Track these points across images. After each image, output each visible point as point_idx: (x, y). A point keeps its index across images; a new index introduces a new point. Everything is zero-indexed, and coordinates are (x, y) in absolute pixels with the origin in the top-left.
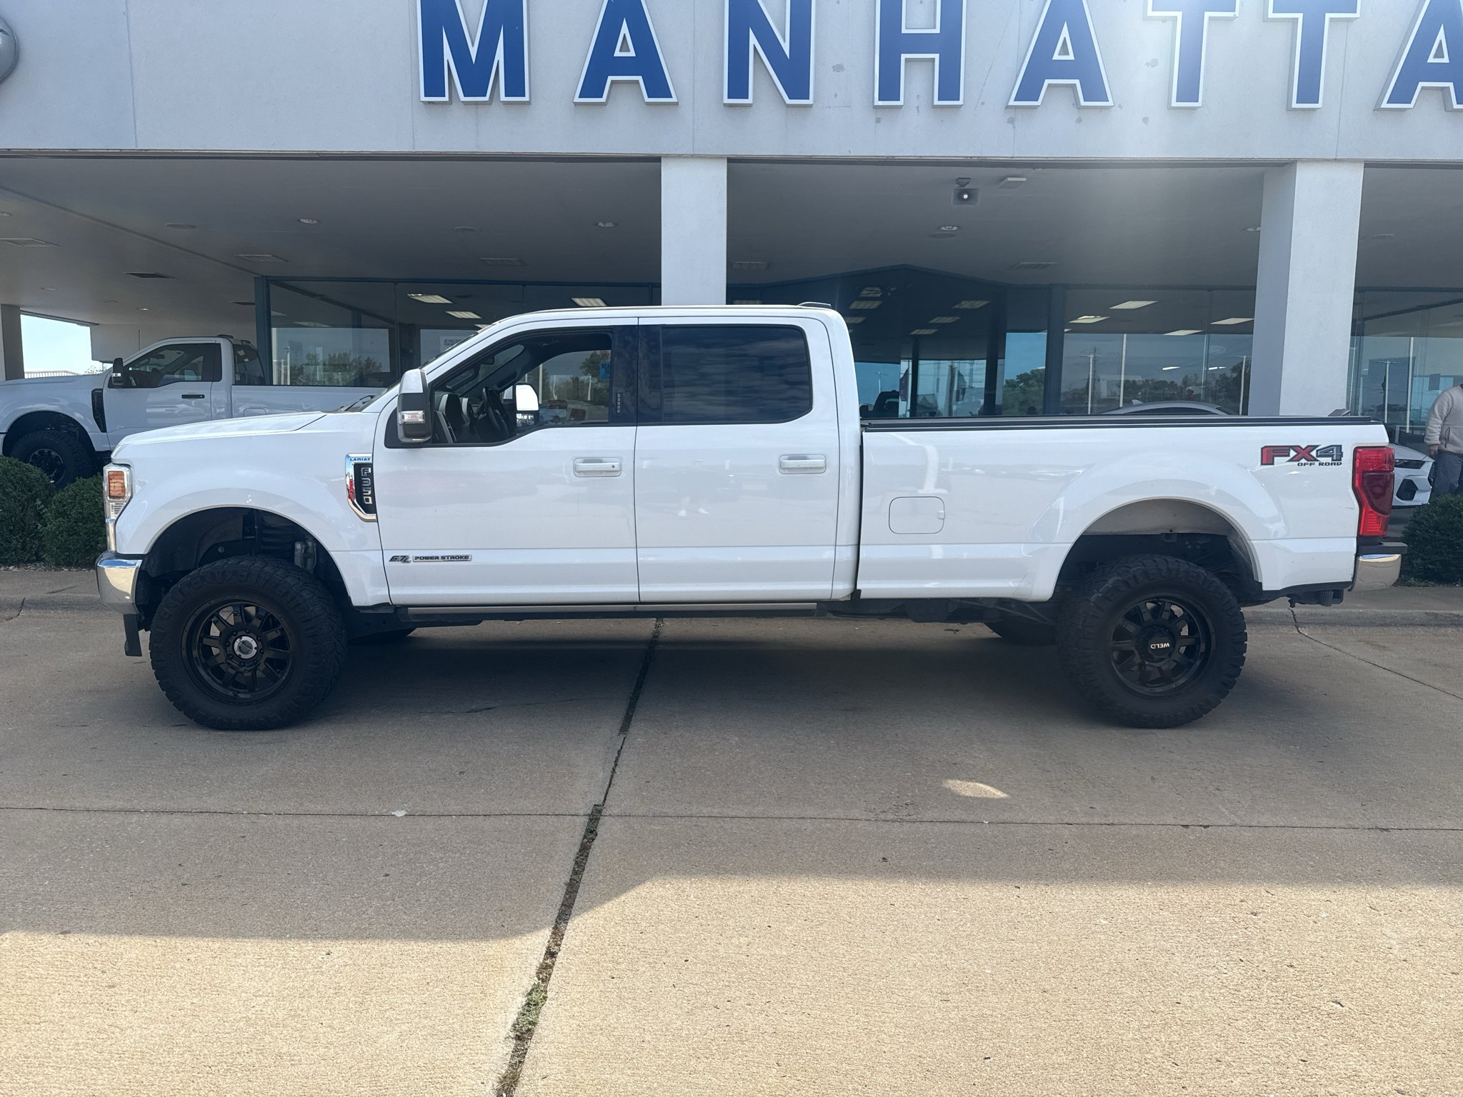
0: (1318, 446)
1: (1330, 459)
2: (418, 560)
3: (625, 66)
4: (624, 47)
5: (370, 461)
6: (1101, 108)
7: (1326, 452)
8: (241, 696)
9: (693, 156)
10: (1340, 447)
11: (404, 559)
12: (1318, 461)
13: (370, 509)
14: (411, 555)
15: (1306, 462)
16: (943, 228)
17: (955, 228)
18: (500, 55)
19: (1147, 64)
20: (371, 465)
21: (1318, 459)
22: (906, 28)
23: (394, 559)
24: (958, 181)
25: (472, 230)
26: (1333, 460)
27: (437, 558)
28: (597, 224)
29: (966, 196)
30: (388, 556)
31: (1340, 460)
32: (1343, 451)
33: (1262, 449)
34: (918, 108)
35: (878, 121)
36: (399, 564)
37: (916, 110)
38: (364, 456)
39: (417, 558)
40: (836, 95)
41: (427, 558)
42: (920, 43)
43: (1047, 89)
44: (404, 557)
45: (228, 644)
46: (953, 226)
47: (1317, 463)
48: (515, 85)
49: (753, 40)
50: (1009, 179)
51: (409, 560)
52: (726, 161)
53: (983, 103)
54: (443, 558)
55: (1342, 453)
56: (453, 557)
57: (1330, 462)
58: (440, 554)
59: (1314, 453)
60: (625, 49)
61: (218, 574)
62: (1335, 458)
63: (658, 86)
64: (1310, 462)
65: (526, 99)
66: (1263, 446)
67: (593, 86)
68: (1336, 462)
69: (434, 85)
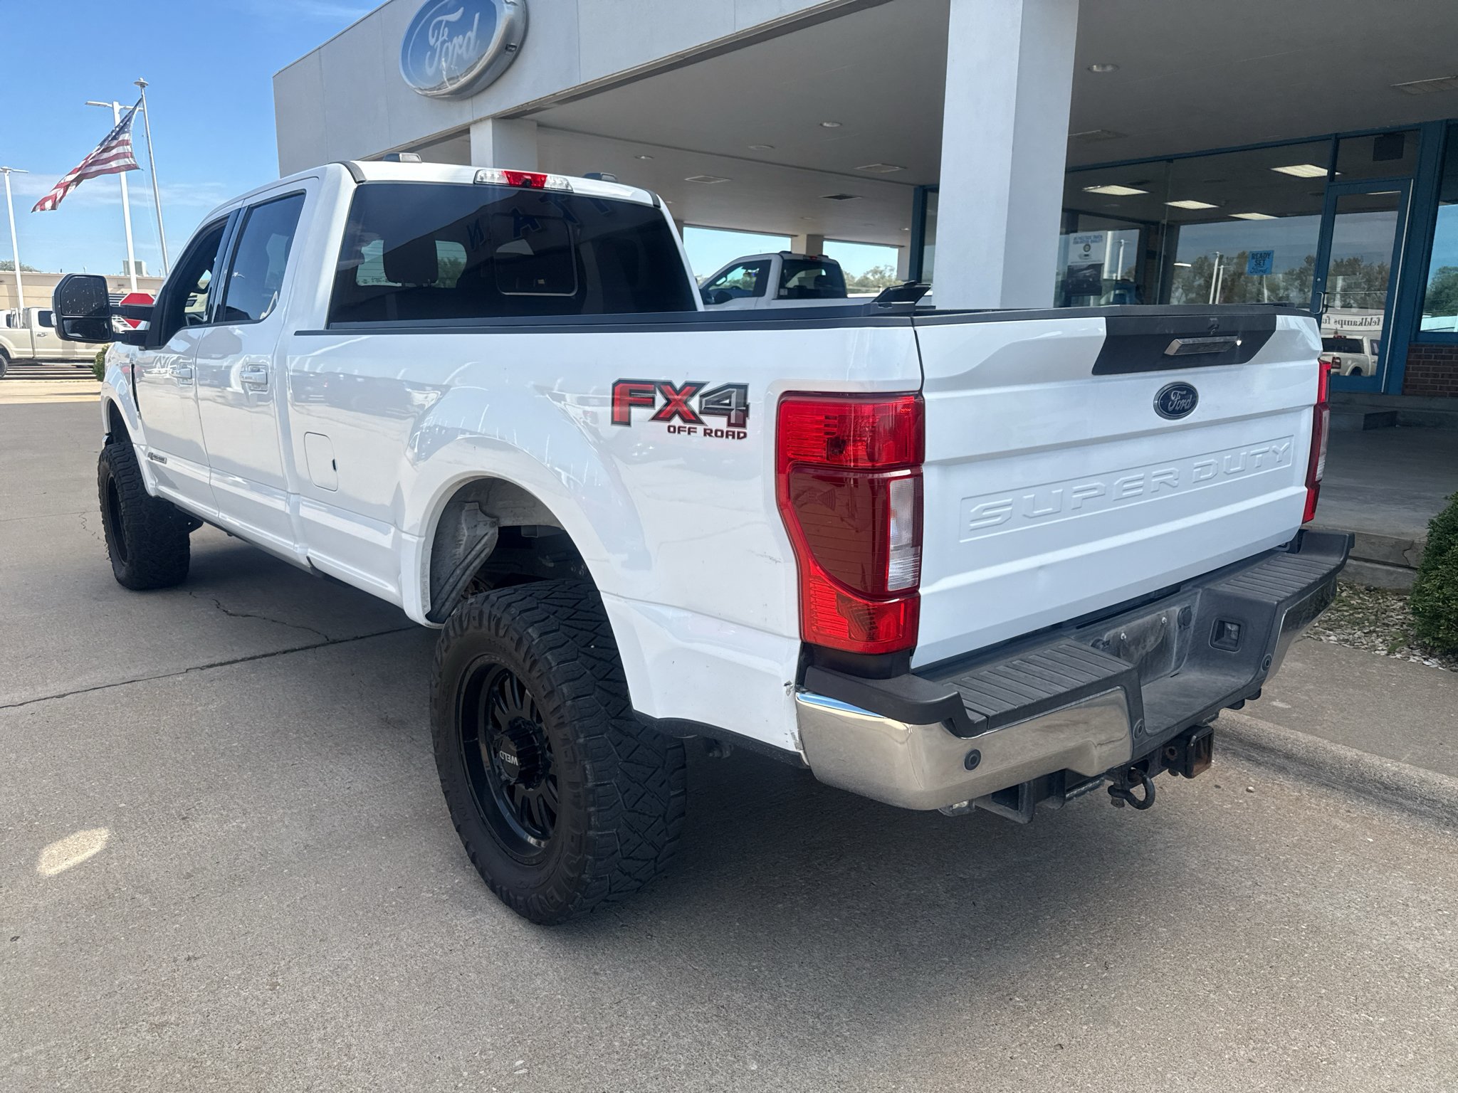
0: (702, 385)
1: (725, 419)
7: (718, 402)
10: (743, 388)
12: (701, 422)
15: (681, 424)
21: (703, 418)
26: (729, 424)
31: (743, 425)
32: (749, 401)
33: (615, 385)
47: (700, 429)
55: (747, 407)
57: (725, 429)
59: (694, 403)
62: (733, 421)
64: (688, 426)
66: (615, 380)
68: (736, 430)
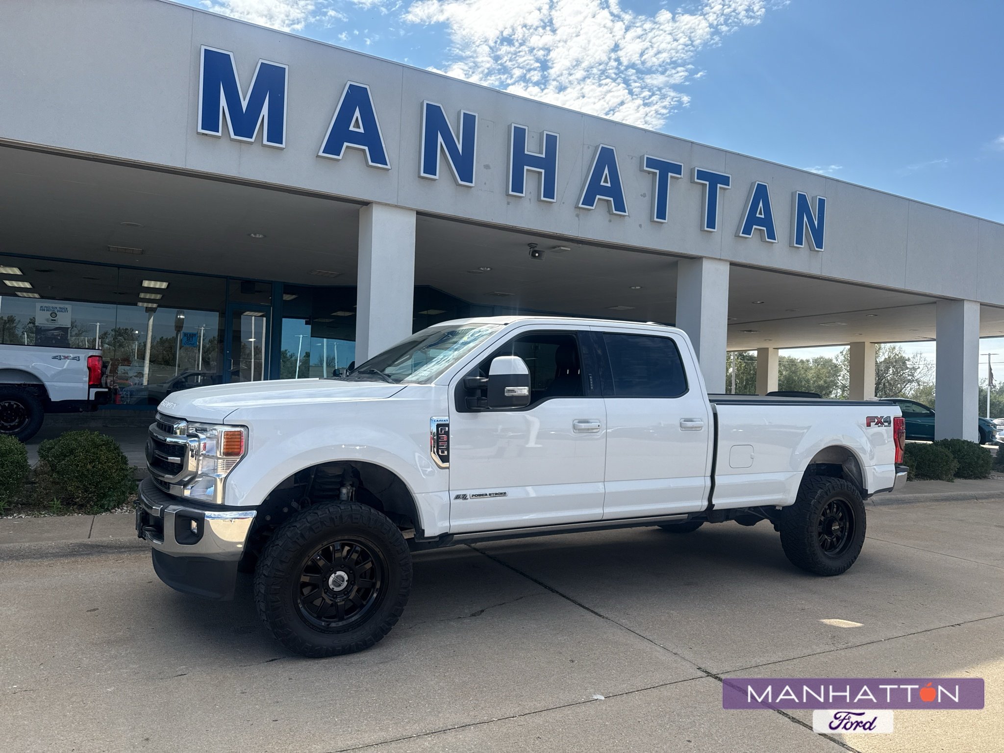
0: (883, 417)
2: (474, 497)
3: (355, 138)
4: (357, 125)
5: (448, 422)
6: (621, 215)
8: (333, 625)
9: (396, 206)
11: (464, 497)
12: (883, 424)
13: (445, 459)
14: (469, 493)
16: (482, 269)
17: (489, 269)
18: (265, 111)
19: (641, 195)
20: (448, 425)
22: (528, 151)
23: (457, 497)
24: (530, 245)
25: (137, 226)
27: (486, 495)
28: (249, 235)
29: (537, 255)
30: (454, 494)
32: (890, 420)
34: (530, 199)
35: (508, 203)
36: (460, 501)
37: (529, 200)
38: (444, 419)
39: (473, 495)
40: (485, 183)
41: (480, 495)
42: (534, 161)
43: (597, 201)
44: (465, 495)
45: (325, 579)
46: (487, 268)
48: (276, 135)
49: (440, 139)
50: (562, 248)
51: (467, 497)
52: (416, 213)
53: (563, 203)
54: (490, 494)
56: (496, 494)
58: (488, 492)
60: (356, 126)
61: (336, 518)
63: (378, 156)
65: (283, 146)
67: (333, 147)
69: (210, 121)
